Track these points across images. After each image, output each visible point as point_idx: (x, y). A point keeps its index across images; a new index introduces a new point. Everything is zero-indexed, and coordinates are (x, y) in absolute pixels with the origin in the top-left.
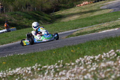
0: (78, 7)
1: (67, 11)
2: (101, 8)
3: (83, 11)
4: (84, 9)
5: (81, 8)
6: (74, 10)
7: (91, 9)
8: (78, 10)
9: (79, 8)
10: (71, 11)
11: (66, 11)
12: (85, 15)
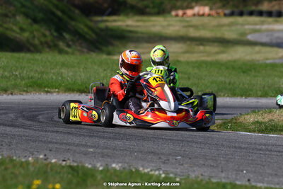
0: (177, 19)
1: (141, 21)
2: (250, 37)
3: (193, 33)
4: (195, 27)
5: (186, 24)
6: (165, 23)
7: (218, 34)
8: (177, 28)
9: (180, 21)
10: (154, 26)
11: (138, 21)
12: (202, 48)
